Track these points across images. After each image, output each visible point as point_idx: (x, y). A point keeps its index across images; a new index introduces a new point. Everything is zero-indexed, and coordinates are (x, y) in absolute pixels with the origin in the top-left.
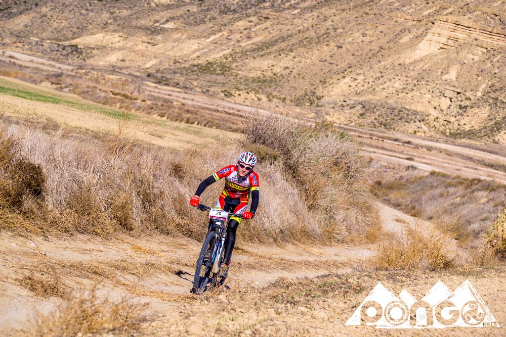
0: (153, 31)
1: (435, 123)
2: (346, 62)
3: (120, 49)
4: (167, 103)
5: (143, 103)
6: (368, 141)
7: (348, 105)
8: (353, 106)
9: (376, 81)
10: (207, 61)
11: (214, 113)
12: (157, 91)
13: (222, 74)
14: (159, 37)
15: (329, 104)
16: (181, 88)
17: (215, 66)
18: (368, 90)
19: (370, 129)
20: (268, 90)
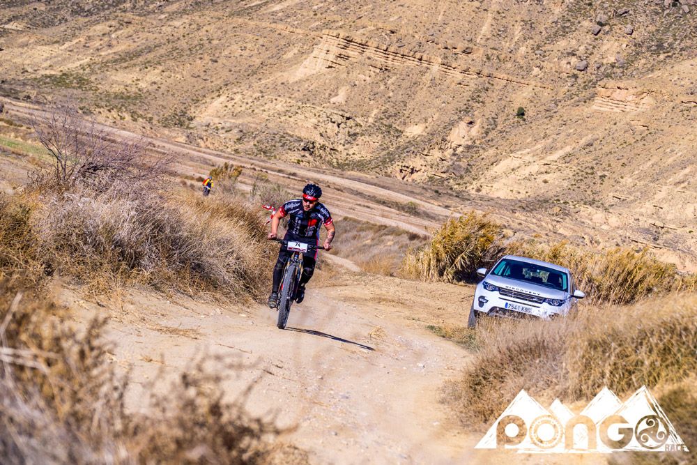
1: (321, 151)
2: (222, 79)
7: (224, 128)
8: (228, 129)
9: (255, 101)
10: (61, 71)
13: (80, 87)
14: (2, 40)
15: (202, 126)
16: (33, 104)
17: (71, 78)
18: (247, 111)
19: (250, 156)
20: (131, 108)
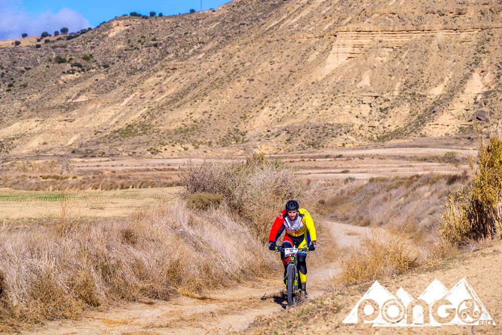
0: (68, 108)
1: (361, 131)
2: (261, 93)
3: (39, 133)
4: (98, 174)
5: (75, 179)
6: (301, 164)
7: (273, 134)
8: (277, 134)
9: (294, 104)
10: (126, 124)
11: (146, 173)
12: (85, 165)
13: (144, 133)
14: (75, 113)
15: (254, 137)
16: (108, 157)
17: (135, 127)
18: (289, 115)
19: (300, 152)
20: (192, 139)
